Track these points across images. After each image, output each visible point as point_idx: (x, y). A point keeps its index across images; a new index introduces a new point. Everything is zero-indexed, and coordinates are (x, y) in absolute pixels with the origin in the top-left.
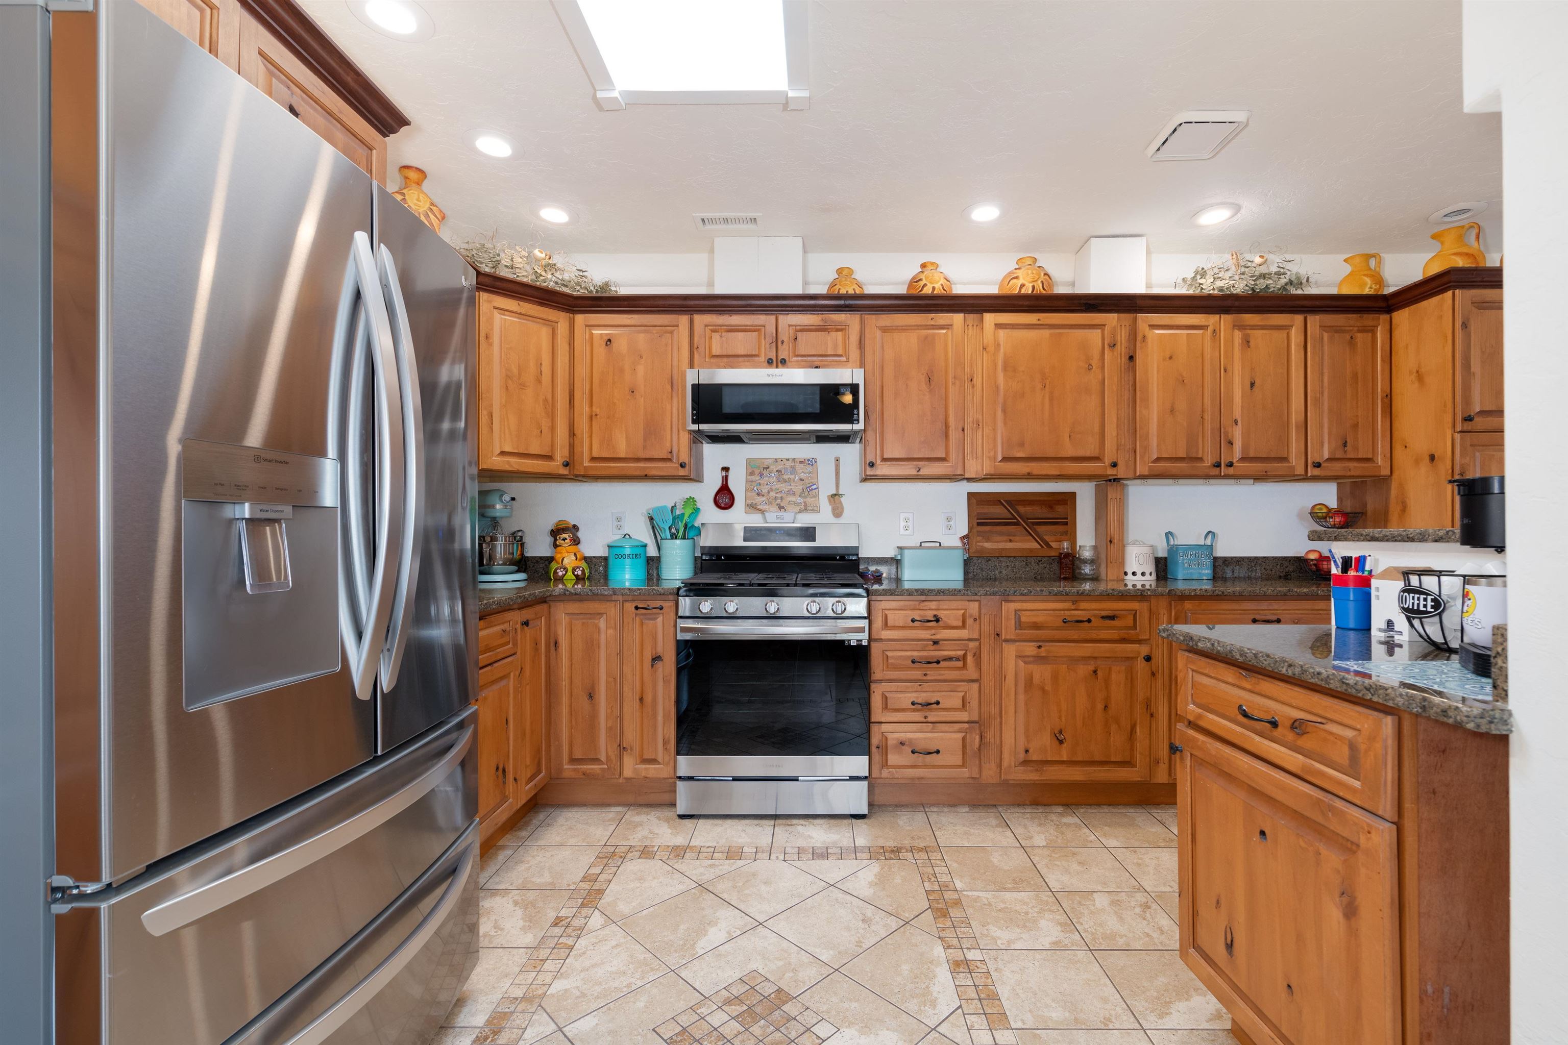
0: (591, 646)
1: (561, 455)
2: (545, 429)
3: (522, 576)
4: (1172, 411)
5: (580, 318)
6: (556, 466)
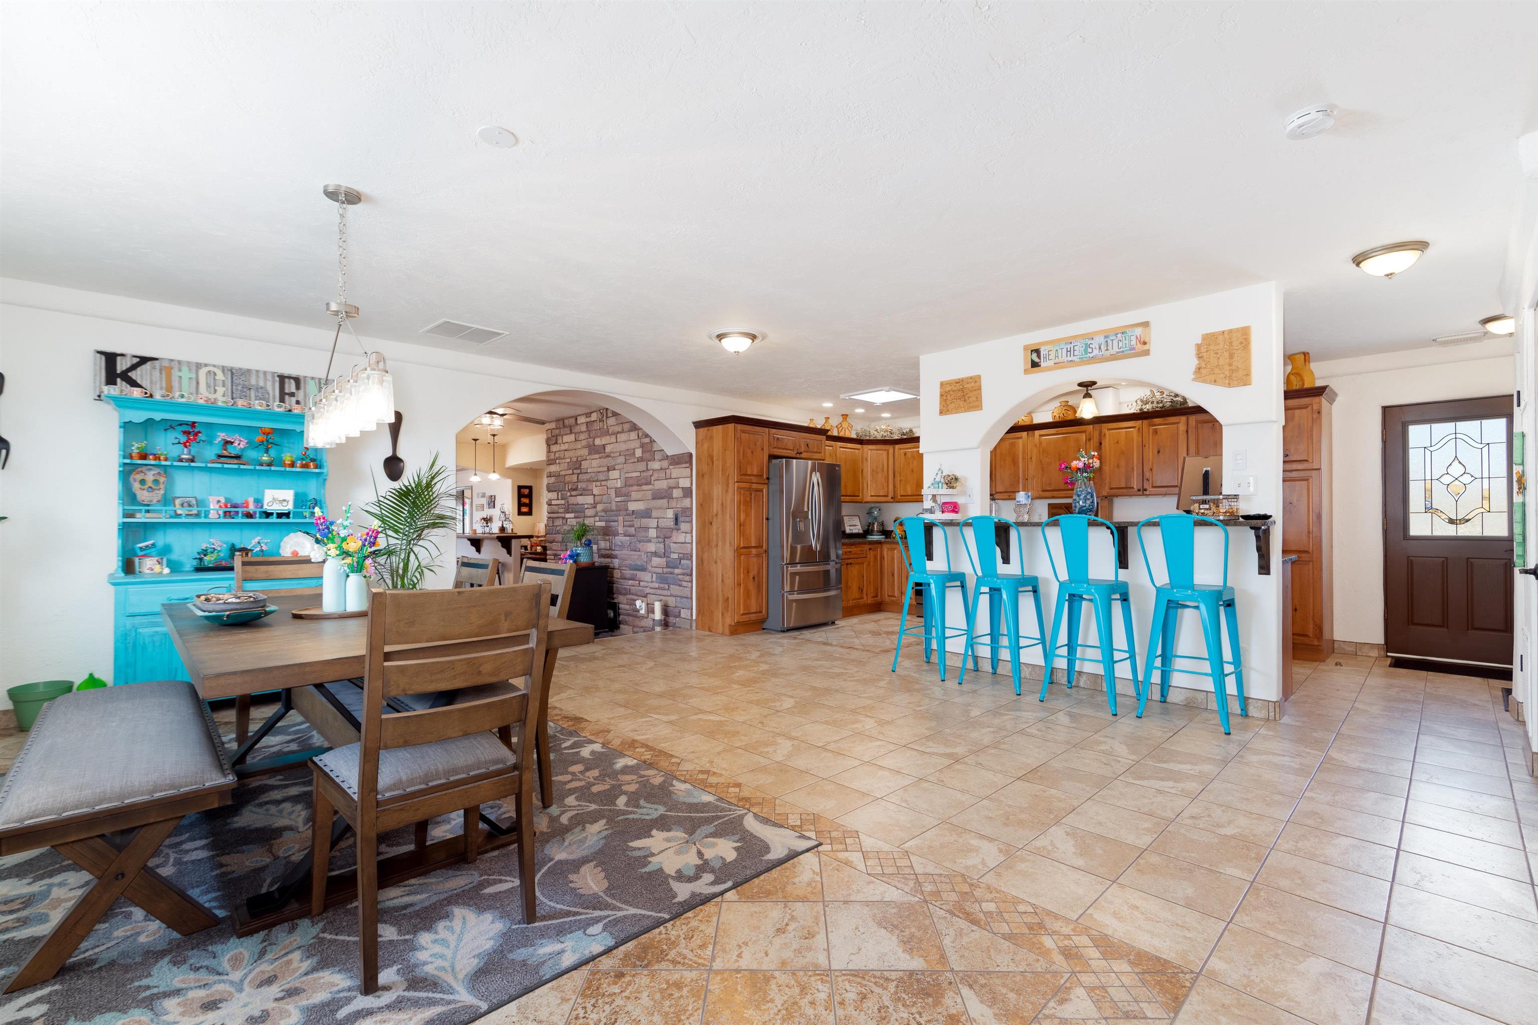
0: (893, 558)
1: (891, 494)
2: (885, 487)
3: (883, 537)
4: (1118, 466)
5: (897, 446)
6: (889, 499)
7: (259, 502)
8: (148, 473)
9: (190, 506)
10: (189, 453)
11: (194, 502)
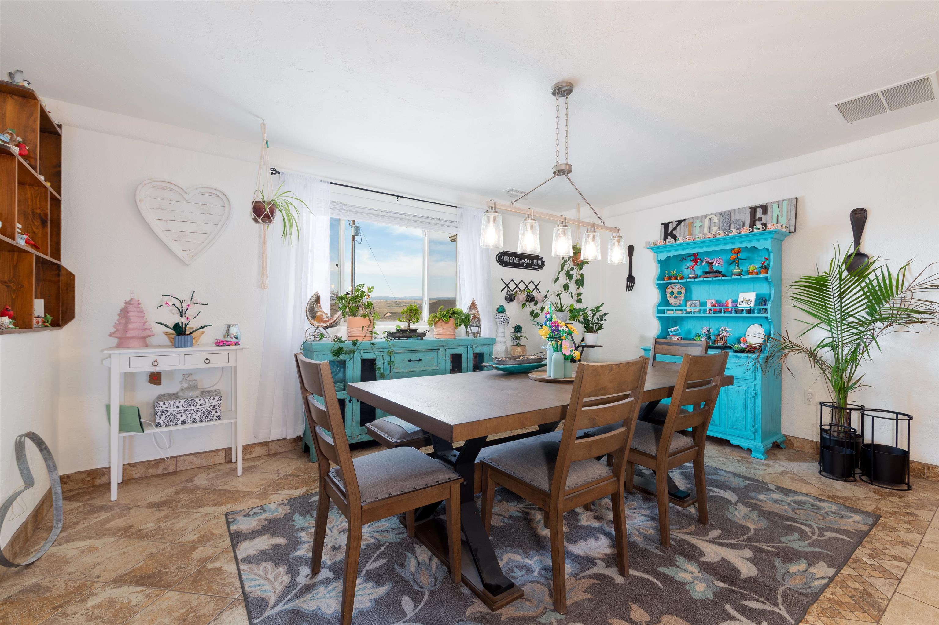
7: (735, 302)
8: (674, 287)
9: (695, 306)
10: (695, 273)
11: (698, 304)
